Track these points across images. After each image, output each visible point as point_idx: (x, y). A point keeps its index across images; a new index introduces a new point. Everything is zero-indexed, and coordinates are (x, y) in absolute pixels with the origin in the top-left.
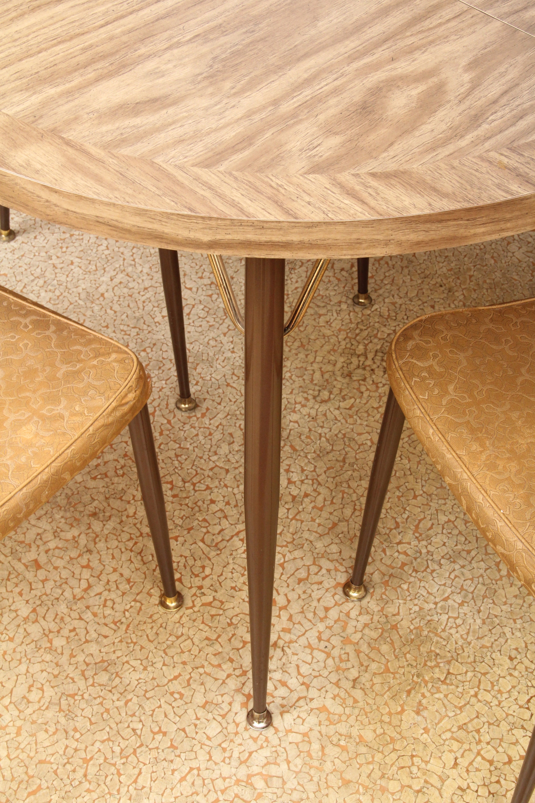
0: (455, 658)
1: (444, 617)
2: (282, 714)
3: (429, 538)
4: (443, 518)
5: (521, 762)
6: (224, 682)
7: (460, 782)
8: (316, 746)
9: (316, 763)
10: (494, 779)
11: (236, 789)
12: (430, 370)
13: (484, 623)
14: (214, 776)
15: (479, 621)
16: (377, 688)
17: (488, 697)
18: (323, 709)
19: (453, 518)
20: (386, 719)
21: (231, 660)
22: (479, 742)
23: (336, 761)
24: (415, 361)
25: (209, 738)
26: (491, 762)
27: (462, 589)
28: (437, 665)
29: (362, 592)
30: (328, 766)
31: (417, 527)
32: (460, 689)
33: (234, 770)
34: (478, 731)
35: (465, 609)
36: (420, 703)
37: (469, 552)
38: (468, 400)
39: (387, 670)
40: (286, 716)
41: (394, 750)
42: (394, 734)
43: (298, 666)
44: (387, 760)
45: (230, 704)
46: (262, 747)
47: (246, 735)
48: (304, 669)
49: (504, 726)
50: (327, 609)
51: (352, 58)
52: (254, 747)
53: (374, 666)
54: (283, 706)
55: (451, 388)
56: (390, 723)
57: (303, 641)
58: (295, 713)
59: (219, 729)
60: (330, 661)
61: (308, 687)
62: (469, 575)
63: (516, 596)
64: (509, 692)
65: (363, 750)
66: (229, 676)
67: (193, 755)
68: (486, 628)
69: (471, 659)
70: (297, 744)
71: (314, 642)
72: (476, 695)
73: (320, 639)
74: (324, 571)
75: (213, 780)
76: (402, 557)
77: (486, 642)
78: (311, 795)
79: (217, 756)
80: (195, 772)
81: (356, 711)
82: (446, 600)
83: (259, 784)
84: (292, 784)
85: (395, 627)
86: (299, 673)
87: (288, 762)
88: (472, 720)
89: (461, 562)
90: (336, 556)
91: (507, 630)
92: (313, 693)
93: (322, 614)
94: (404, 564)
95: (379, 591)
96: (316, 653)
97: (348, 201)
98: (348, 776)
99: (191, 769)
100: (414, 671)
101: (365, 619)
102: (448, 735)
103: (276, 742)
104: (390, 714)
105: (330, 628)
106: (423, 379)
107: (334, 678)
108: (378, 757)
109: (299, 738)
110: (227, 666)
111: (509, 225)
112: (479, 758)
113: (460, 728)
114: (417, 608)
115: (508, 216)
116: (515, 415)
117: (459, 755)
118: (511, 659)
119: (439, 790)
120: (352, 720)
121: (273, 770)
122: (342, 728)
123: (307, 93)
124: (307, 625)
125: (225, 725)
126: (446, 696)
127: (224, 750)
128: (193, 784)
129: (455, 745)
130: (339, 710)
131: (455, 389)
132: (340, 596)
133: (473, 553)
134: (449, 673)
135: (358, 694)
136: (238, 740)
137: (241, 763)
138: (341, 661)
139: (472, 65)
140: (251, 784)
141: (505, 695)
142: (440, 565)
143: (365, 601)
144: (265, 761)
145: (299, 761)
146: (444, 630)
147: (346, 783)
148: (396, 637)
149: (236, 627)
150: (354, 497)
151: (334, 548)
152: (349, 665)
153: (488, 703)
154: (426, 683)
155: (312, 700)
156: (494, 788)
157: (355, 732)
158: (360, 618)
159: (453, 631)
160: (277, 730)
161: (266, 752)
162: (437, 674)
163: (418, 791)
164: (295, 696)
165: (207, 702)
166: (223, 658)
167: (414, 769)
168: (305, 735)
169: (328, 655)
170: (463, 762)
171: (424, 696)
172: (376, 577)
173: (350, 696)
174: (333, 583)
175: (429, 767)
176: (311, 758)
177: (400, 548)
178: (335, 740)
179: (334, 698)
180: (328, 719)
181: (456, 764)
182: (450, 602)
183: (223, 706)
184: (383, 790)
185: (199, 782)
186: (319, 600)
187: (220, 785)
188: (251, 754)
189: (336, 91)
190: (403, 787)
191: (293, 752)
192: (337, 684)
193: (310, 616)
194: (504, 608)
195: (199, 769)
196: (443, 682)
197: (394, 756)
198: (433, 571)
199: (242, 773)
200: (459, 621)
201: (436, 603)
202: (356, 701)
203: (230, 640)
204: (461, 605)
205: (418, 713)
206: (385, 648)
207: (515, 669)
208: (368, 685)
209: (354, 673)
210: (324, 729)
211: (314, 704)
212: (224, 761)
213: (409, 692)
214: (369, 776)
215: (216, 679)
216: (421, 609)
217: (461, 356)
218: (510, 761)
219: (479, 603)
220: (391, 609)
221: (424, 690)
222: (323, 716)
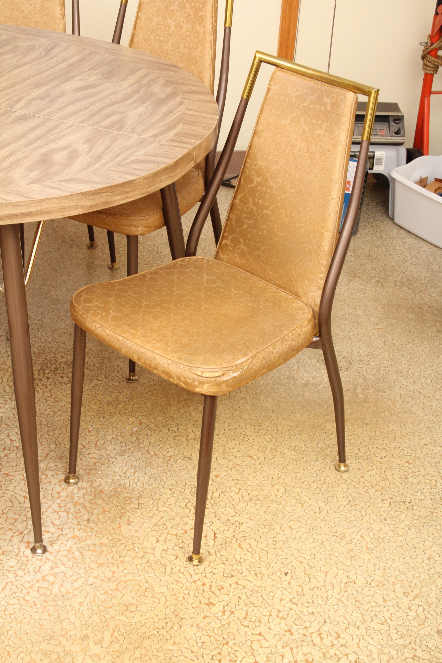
0: (140, 496)
1: (127, 481)
2: (51, 545)
3: (104, 448)
4: (109, 438)
5: (193, 531)
6: (10, 540)
7: (162, 548)
8: (77, 554)
9: (81, 561)
10: (180, 541)
11: (38, 585)
12: (97, 306)
13: (150, 478)
14: (22, 582)
15: (147, 478)
16: (102, 520)
17: (165, 509)
18: (75, 537)
19: (115, 436)
20: (113, 532)
21: (11, 529)
22: (167, 528)
23: (91, 557)
24: (88, 305)
25: (11, 567)
26: (176, 535)
27: (132, 466)
28: (132, 502)
29: (77, 480)
30: (88, 560)
31: (96, 445)
32: (148, 509)
33: (33, 577)
34: (164, 524)
35: (137, 474)
36: (128, 520)
37: (130, 449)
38: (121, 315)
39: (105, 511)
40: (54, 545)
41: (122, 544)
42: (119, 537)
43: (52, 522)
44: (120, 549)
45: (19, 549)
46: (45, 562)
47: (34, 560)
48: (56, 522)
49: (177, 519)
50: (59, 493)
51: (26, 146)
52: (40, 564)
53: (96, 511)
54: (50, 542)
55: (111, 312)
56: (115, 533)
57: (50, 510)
58: (59, 543)
59: (17, 561)
60: (70, 515)
61: (62, 529)
62: (134, 459)
63: (163, 463)
64: (175, 503)
65: (105, 548)
66: (12, 537)
67: (6, 577)
68: (152, 480)
69: (149, 495)
70: (66, 556)
71: (57, 509)
72: (158, 509)
73: (60, 507)
74: (50, 476)
75: (22, 585)
76: (93, 460)
77: (155, 485)
78: (83, 575)
79: (20, 573)
80: (10, 584)
81: (94, 533)
82: (126, 472)
83: (51, 579)
84: (69, 573)
85: (101, 491)
86: (54, 525)
87: (64, 565)
88: (159, 521)
89: (127, 455)
90: (54, 468)
91: (164, 478)
92: (65, 531)
93: (57, 496)
94: (95, 463)
95: (86, 478)
96: (60, 514)
97: (53, 191)
98: (100, 561)
99: (7, 583)
100: (119, 508)
101: (82, 492)
102: (149, 530)
103: (53, 558)
104: (113, 529)
105: (64, 500)
106: (95, 311)
107: (75, 521)
108: (114, 549)
109: (66, 553)
110: (10, 533)
111: (129, 195)
112: (169, 535)
113: (154, 525)
114: (111, 480)
115: (128, 190)
116: (147, 317)
117: (158, 536)
118: (170, 489)
119: (153, 554)
120: (93, 537)
121: (56, 570)
122: (89, 542)
123: (11, 159)
124: (50, 503)
125: (19, 559)
126: (142, 514)
127: (24, 570)
128: (11, 589)
129: (155, 533)
130: (84, 535)
131: (113, 312)
132: (64, 485)
133: (132, 449)
134: (139, 504)
135: (92, 525)
136: (30, 563)
137: (36, 573)
138: (76, 513)
139: (86, 142)
140: (46, 580)
141: (173, 506)
142: (116, 459)
143: (79, 484)
144: (50, 568)
145: (70, 563)
146: (129, 486)
147: (101, 565)
148: (103, 496)
149: (7, 514)
150: (54, 439)
151: (52, 465)
152: (82, 514)
153: (164, 511)
154: (128, 511)
155: (66, 534)
156: (181, 545)
157: (97, 542)
158: (79, 492)
159: (135, 485)
160: (51, 553)
161: (49, 564)
162: (133, 506)
163: (142, 558)
164: (56, 535)
165: (3, 552)
166: (5, 530)
167: (136, 549)
168: (68, 551)
169: (68, 513)
170: (162, 539)
171: (129, 517)
172: (82, 472)
173: (87, 527)
174: (57, 480)
175: (144, 546)
176: (77, 559)
177: (90, 456)
178: (87, 548)
179: (79, 530)
180: (79, 540)
181: (158, 541)
182: (128, 473)
183: (14, 550)
184: (122, 562)
185: (14, 588)
186: (52, 490)
187: (27, 585)
188: (40, 567)
189: (25, 157)
190: (133, 558)
191: (65, 560)
192: (78, 524)
193: (50, 498)
194: (158, 469)
195: (11, 582)
196: (138, 508)
197: (123, 546)
198: (113, 462)
199: (39, 576)
200: (136, 480)
201: (120, 476)
202: (92, 529)
203: (6, 520)
204: (135, 473)
205: (129, 525)
206: (99, 502)
207: (174, 493)
208: (96, 520)
209: (86, 517)
210: (79, 545)
211: (69, 536)
212: (25, 574)
213: (120, 518)
214: (112, 558)
215: (5, 540)
216: (113, 480)
217: (110, 299)
218: (186, 532)
219: (144, 470)
220: (96, 484)
221: (129, 514)
222: (76, 540)
